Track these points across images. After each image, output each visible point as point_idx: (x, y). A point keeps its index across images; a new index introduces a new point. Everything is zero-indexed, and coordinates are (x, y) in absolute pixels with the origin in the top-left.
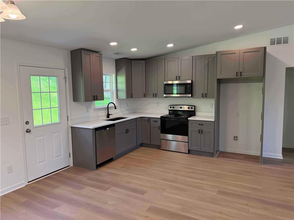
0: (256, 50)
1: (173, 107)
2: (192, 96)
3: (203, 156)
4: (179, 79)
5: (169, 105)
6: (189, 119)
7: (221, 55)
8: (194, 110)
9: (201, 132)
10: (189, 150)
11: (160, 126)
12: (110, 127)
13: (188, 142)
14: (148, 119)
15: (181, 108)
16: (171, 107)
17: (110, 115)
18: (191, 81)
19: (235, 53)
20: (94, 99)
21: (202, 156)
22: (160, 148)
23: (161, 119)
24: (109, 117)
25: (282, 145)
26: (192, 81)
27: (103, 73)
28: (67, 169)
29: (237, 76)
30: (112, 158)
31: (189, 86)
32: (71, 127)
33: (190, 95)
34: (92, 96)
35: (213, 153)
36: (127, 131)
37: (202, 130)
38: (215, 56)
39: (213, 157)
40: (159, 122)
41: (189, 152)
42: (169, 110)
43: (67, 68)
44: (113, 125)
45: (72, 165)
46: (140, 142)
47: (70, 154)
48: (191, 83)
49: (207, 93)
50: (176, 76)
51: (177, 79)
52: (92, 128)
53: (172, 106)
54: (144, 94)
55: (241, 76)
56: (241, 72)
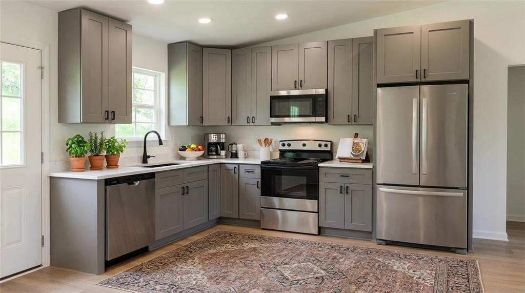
0: (455, 27)
1: (289, 145)
2: (327, 121)
3: (348, 240)
4: (301, 87)
5: (281, 141)
6: (320, 165)
7: (385, 35)
8: (329, 150)
9: (344, 190)
10: (319, 228)
11: (260, 182)
12: (144, 179)
13: (318, 213)
14: (235, 167)
15: (304, 145)
16: (284, 145)
17: (149, 157)
18: (324, 89)
19: (412, 33)
20: (108, 119)
21: (348, 238)
22: (260, 226)
23: (261, 167)
24: (147, 163)
25: (507, 216)
26: (327, 90)
27: (133, 67)
28: (34, 273)
29: (417, 78)
30: (148, 247)
31: (321, 99)
32: (51, 177)
33: (323, 119)
34: (103, 112)
35: (371, 233)
36: (185, 191)
37: (347, 187)
38: (373, 41)
39: (370, 241)
40: (258, 172)
41: (321, 231)
42: (280, 150)
43: (48, 47)
44: (152, 175)
45: (46, 263)
46: (215, 214)
47: (43, 238)
48: (324, 93)
49: (357, 115)
50: (295, 81)
51: (295, 87)
52: (97, 179)
53: (286, 143)
54: (229, 118)
55: (425, 77)
56: (425, 70)
